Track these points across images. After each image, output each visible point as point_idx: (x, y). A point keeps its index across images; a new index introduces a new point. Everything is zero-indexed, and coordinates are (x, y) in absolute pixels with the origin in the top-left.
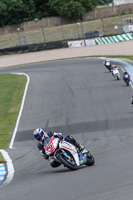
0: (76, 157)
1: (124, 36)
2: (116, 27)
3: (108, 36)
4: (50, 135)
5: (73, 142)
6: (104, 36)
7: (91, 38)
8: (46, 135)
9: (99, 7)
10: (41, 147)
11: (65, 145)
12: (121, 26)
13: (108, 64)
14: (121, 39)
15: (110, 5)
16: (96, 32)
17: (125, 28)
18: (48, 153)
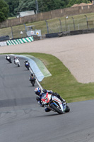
0: (61, 106)
1: (27, 38)
2: (22, 33)
3: (16, 39)
4: (45, 92)
5: (59, 97)
6: (13, 39)
7: (4, 40)
8: (42, 92)
9: (9, 18)
10: (39, 100)
11: (55, 98)
12: (25, 32)
13: (8, 58)
14: (25, 41)
15: (18, 17)
16: (7, 36)
17: (28, 33)
18: (44, 103)
